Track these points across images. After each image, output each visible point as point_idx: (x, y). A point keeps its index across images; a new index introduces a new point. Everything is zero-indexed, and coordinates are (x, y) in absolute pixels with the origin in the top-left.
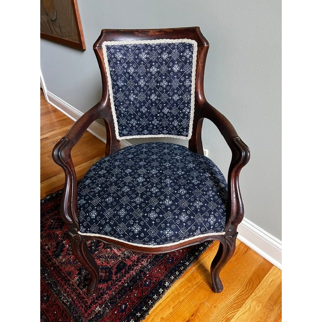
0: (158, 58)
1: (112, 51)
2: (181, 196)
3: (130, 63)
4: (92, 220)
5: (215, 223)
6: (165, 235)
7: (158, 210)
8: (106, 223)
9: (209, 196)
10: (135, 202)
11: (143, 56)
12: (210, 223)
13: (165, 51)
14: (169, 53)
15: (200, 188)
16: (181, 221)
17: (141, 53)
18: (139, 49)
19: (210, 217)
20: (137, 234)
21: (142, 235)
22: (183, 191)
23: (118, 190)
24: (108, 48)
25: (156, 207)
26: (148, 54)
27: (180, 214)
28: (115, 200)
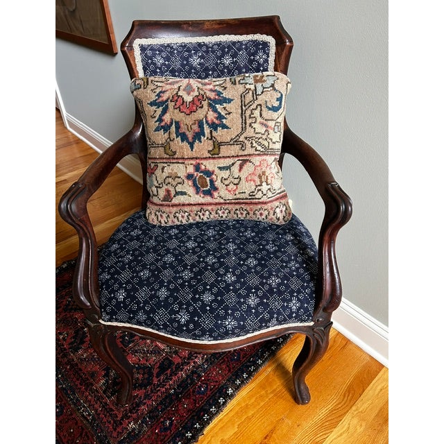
0: (217, 64)
1: (149, 53)
2: (249, 268)
3: (176, 71)
4: (118, 303)
5: (299, 309)
6: (225, 327)
7: (215, 290)
8: (139, 309)
9: (290, 268)
10: (181, 278)
11: (195, 61)
12: (291, 309)
13: (228, 52)
14: (233, 57)
15: (277, 258)
16: (249, 306)
17: (190, 56)
18: (189, 50)
19: (291, 300)
20: (185, 325)
21: (191, 326)
22: (252, 262)
23: (157, 260)
24: (143, 49)
25: (212, 286)
26: (202, 57)
27: (247, 296)
28: (153, 275)
